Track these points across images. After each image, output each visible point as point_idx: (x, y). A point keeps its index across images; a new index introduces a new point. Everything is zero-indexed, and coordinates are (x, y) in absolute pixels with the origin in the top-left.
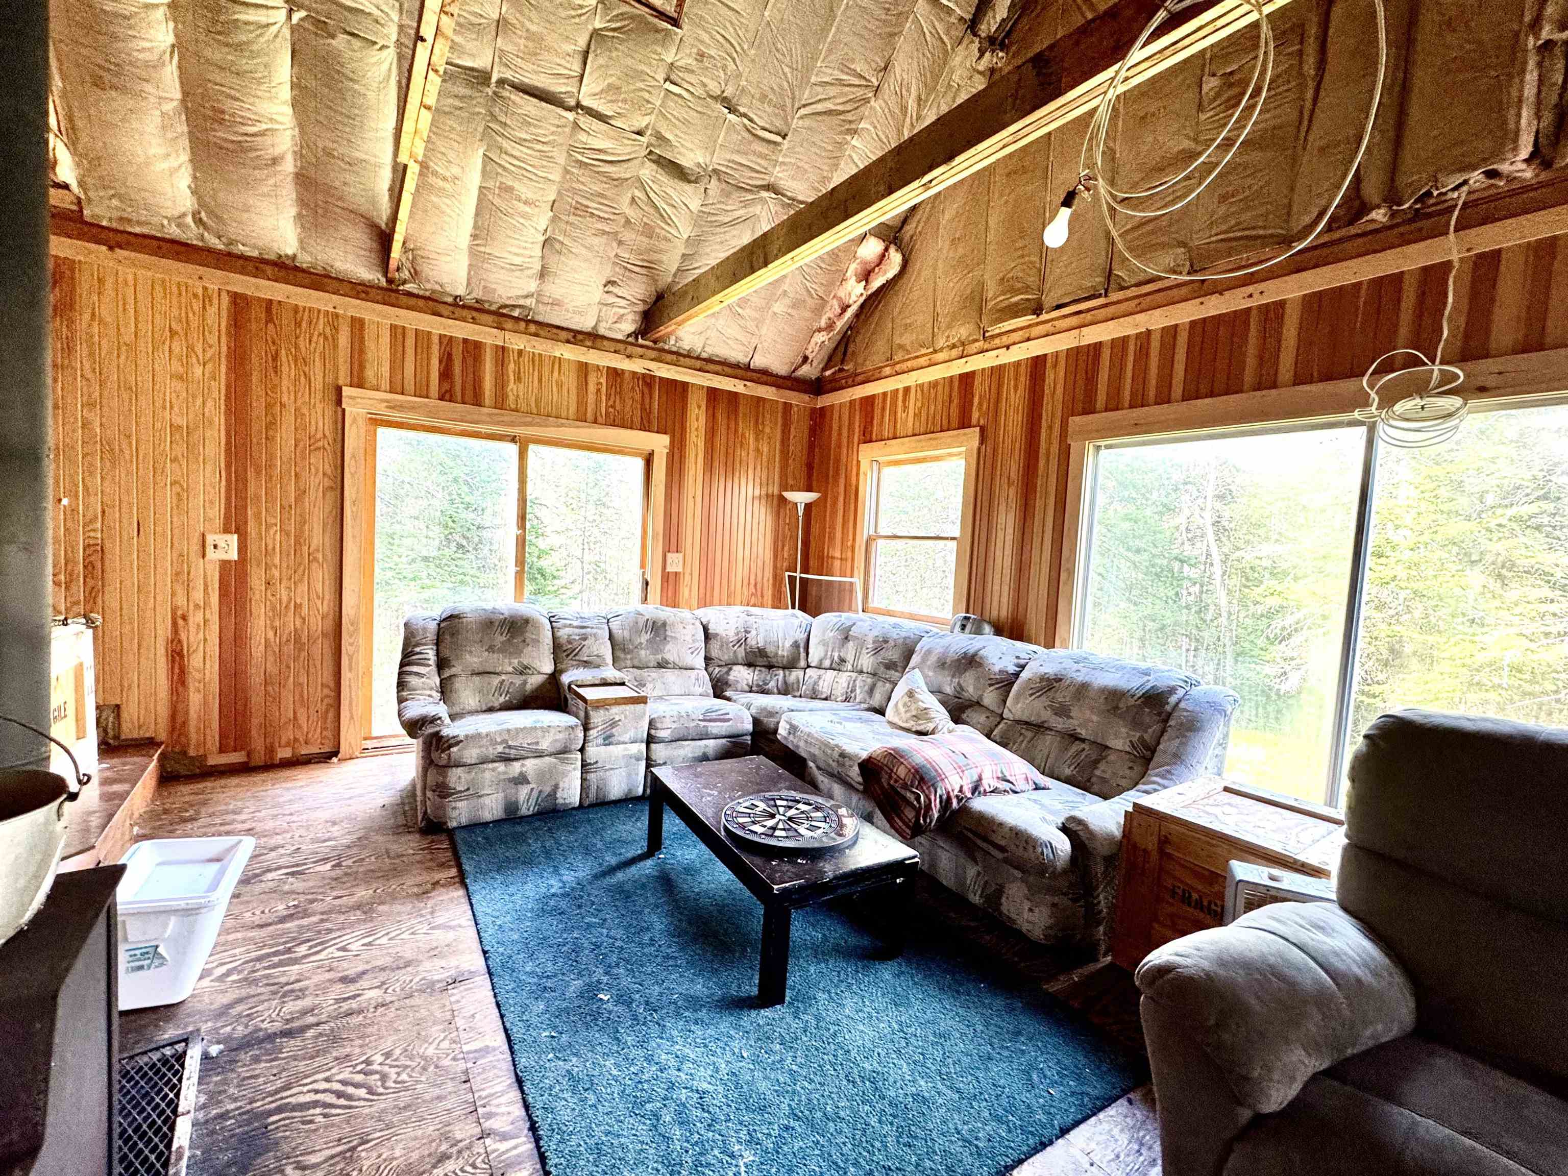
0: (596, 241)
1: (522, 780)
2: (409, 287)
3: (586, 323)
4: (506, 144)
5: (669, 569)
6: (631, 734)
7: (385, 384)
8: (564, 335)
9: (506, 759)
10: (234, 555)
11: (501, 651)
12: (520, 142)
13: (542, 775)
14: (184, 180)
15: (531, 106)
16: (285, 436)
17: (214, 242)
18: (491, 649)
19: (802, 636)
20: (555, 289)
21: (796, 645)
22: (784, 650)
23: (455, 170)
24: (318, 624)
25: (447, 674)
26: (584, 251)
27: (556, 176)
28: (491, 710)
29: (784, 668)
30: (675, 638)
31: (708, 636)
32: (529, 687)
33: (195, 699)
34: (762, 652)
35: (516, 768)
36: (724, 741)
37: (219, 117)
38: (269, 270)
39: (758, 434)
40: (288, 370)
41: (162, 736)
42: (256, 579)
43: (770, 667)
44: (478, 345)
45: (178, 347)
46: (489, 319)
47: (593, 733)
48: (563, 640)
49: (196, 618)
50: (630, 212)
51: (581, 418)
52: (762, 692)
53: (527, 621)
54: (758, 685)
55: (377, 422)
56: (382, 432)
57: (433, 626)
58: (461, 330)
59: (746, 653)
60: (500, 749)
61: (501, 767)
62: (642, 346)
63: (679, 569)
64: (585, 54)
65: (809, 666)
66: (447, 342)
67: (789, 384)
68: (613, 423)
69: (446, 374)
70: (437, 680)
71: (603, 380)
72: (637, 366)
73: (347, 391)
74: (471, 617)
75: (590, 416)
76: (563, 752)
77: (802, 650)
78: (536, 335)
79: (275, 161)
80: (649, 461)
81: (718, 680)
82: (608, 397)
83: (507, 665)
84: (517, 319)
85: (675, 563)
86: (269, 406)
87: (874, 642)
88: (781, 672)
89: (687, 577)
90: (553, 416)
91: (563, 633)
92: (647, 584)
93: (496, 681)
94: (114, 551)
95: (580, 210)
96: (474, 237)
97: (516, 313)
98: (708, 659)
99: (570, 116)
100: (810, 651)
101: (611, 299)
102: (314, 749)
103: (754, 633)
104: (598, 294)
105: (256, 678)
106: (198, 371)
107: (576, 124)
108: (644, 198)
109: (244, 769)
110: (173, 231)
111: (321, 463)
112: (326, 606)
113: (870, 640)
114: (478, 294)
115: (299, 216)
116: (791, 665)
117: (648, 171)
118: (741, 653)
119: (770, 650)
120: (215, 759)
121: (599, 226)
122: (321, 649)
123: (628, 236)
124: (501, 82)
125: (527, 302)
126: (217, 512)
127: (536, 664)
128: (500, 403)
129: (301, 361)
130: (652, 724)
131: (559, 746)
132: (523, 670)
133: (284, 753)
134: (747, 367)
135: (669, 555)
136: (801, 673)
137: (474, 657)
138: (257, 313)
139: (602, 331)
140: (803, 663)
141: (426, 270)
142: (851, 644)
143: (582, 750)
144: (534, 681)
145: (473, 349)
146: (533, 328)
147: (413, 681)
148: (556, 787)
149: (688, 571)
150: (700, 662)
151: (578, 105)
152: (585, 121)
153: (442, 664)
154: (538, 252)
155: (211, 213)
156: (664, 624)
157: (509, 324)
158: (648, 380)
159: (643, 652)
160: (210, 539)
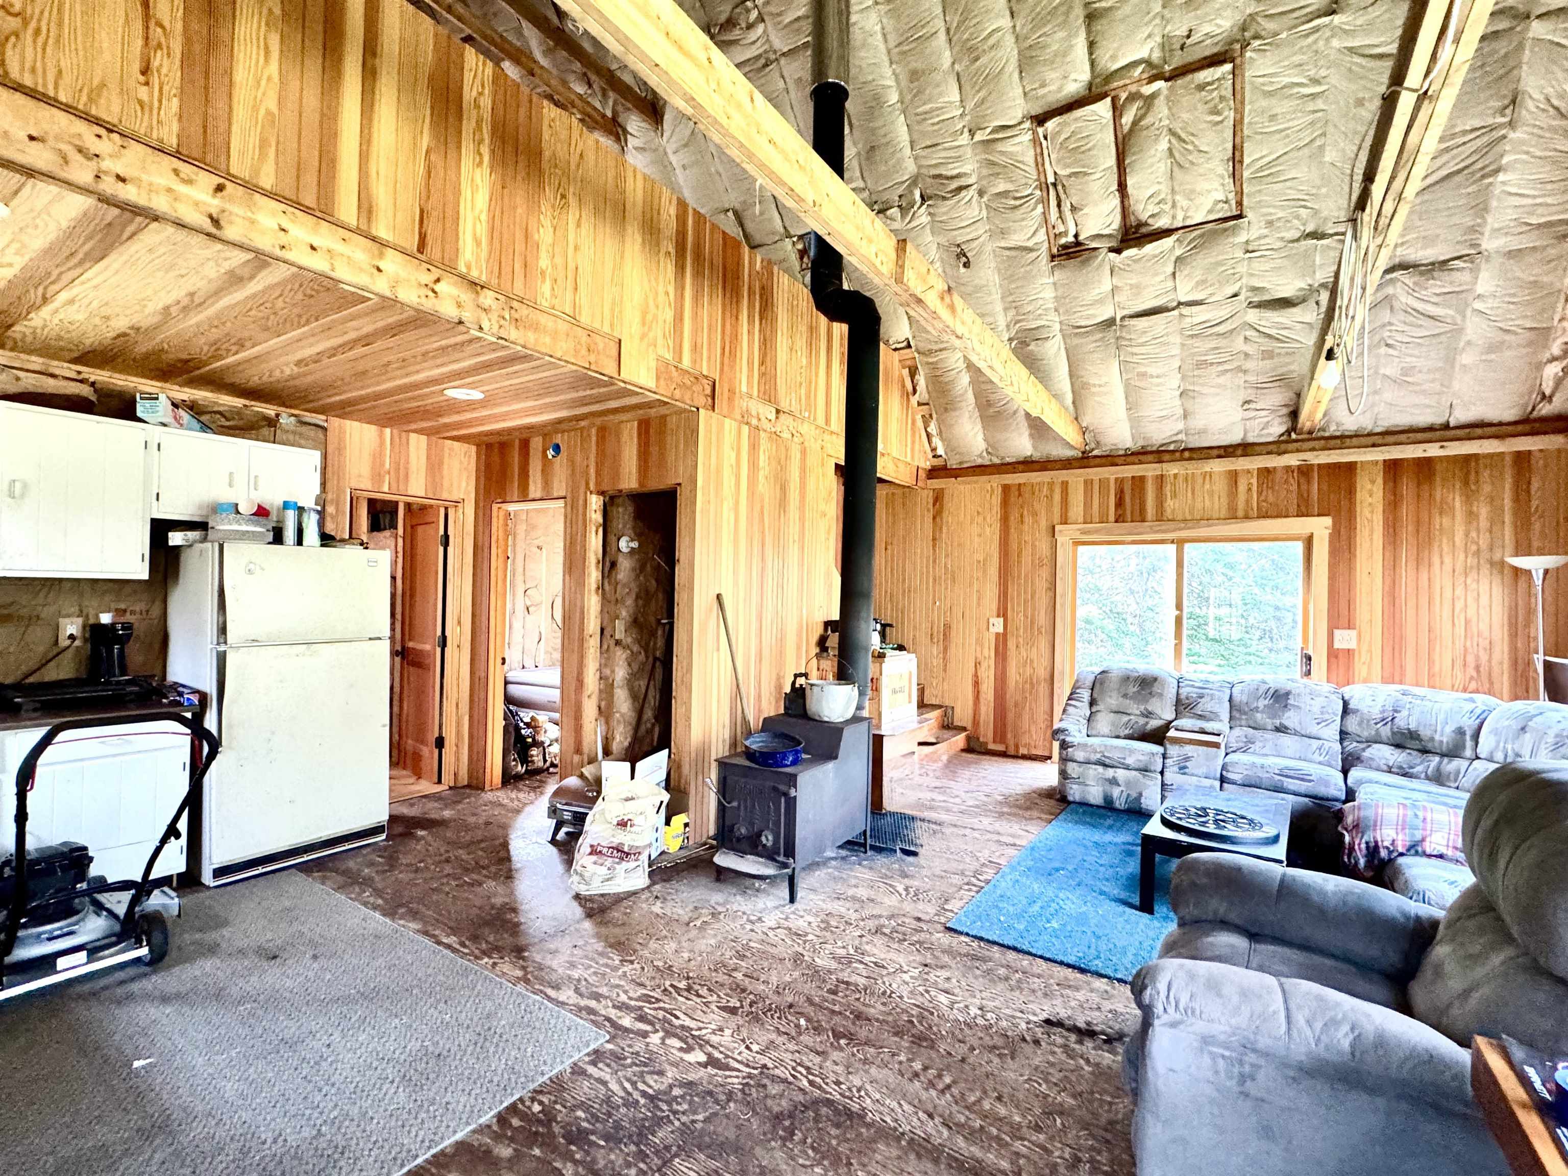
0: (1222, 380)
1: (1114, 782)
2: (1095, 453)
3: (1235, 437)
4: (1135, 350)
5: (1337, 645)
6: (1202, 771)
7: (1081, 519)
8: (1215, 452)
9: (1106, 766)
10: (1001, 630)
11: (1131, 698)
12: (1142, 345)
13: (1128, 784)
14: (980, 437)
15: (1143, 322)
16: (1026, 559)
17: (996, 461)
18: (1125, 696)
19: (1469, 724)
20: (1197, 423)
21: (1460, 732)
22: (1444, 736)
23: (1104, 379)
24: (1042, 672)
25: (1094, 709)
26: (1212, 390)
27: (1176, 351)
28: (1118, 737)
29: (1443, 755)
30: (1298, 707)
31: (1346, 710)
32: (1149, 727)
33: (983, 709)
34: (1413, 735)
35: (1110, 773)
36: (1307, 800)
37: (989, 404)
38: (1021, 467)
39: (1468, 498)
40: (1028, 519)
41: (969, 727)
42: (1011, 644)
43: (1425, 751)
44: (1142, 479)
45: (981, 518)
46: (1150, 458)
47: (1169, 762)
48: (1183, 697)
49: (984, 665)
50: (1248, 348)
51: (1232, 516)
52: (1404, 775)
53: (1155, 679)
54: (1401, 768)
55: (1078, 543)
56: (1081, 549)
57: (1091, 678)
58: (1128, 471)
59: (1393, 733)
60: (1098, 756)
61: (1100, 769)
62: (1296, 441)
63: (1353, 645)
64: (1174, 274)
65: (1478, 758)
66: (1120, 482)
67: (1527, 428)
68: (1264, 515)
69: (1120, 503)
70: (1088, 713)
71: (1254, 481)
72: (1292, 460)
73: (1058, 528)
74: (1115, 675)
75: (1240, 513)
76: (1144, 770)
77: (1468, 738)
78: (1190, 459)
79: (1015, 412)
80: (1309, 542)
81: (1350, 754)
82: (1260, 493)
83: (1135, 709)
84: (1173, 452)
85: (1344, 639)
86: (1019, 543)
87: (1557, 736)
88: (1437, 759)
89: (1364, 657)
90: (1207, 519)
91: (1184, 692)
92: (1309, 658)
93: (1125, 718)
94: (954, 626)
95: (1202, 364)
96: (1129, 409)
97: (1172, 447)
98: (1342, 732)
99: (1176, 312)
100: (1481, 740)
101: (1252, 414)
102: (1039, 752)
103: (1405, 713)
104: (1239, 414)
105: (1010, 703)
106: (988, 530)
107: (1181, 315)
108: (1256, 334)
109: (1004, 755)
110: (979, 461)
111: (1045, 573)
112: (1045, 662)
113: (1552, 733)
114: (1141, 443)
115: (1031, 435)
116: (1453, 753)
117: (1253, 316)
118: (1386, 732)
119: (1425, 733)
120: (992, 746)
121: (1221, 368)
122: (1043, 689)
123: (1249, 365)
124: (1123, 318)
125: (1180, 437)
126: (994, 606)
127: (1158, 711)
128: (1160, 517)
129: (1035, 514)
130: (1224, 768)
131: (1141, 766)
132: (1148, 715)
133: (1023, 751)
134: (1446, 426)
135: (1338, 633)
136: (1467, 763)
137: (1112, 700)
138: (1014, 493)
139: (1251, 439)
140: (1468, 753)
141: (1103, 440)
142: (1528, 735)
143: (1162, 773)
144: (1154, 723)
145: (1139, 481)
146: (1187, 454)
147: (1070, 709)
148: (1140, 795)
149: (1365, 648)
150: (1332, 733)
151: (1180, 304)
152: (1185, 310)
153: (1092, 703)
154: (1178, 402)
155: (993, 447)
156: (1288, 694)
157: (1167, 457)
158: (1305, 471)
159: (1259, 716)
160: (992, 621)
